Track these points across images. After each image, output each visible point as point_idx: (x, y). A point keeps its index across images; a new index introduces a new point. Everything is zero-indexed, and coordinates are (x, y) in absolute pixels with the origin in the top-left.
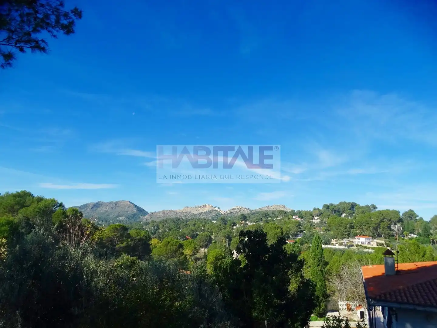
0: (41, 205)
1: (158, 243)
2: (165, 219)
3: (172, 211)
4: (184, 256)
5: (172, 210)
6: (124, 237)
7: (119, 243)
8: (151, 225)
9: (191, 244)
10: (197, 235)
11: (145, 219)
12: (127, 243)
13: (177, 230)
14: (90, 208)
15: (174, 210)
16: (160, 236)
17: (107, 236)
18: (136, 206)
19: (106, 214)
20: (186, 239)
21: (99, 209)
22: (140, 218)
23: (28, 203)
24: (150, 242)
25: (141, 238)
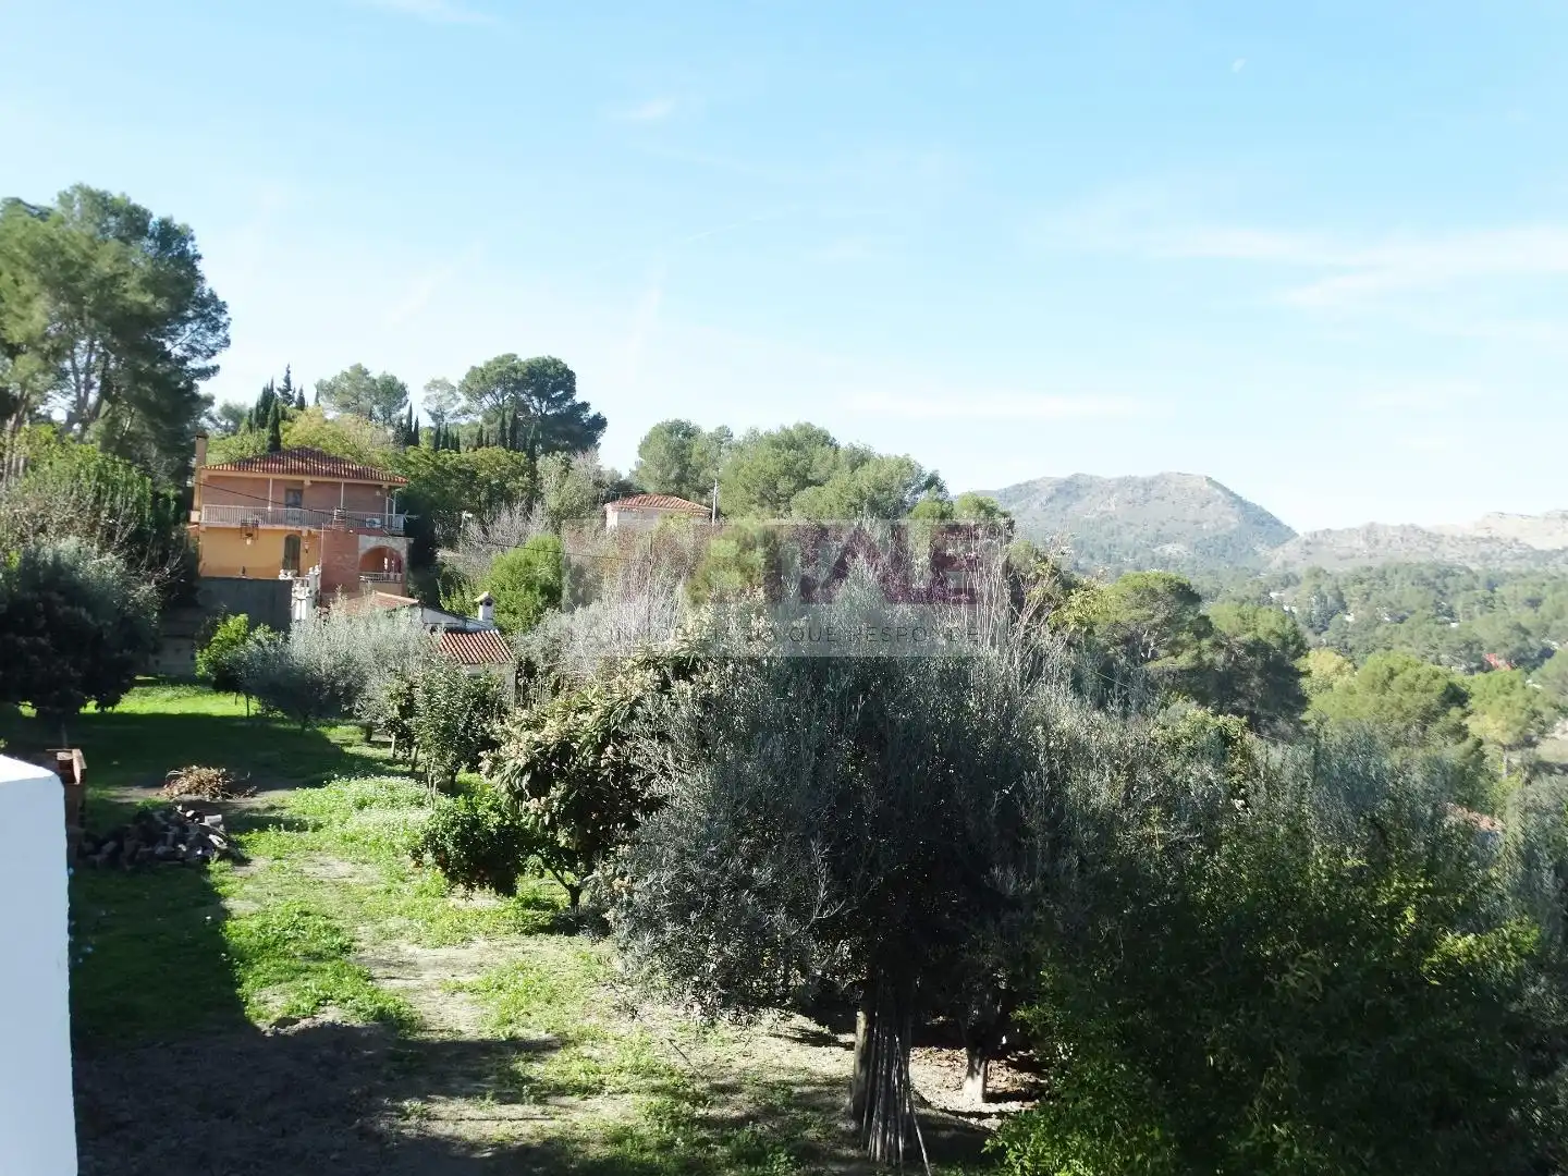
0: (865, 478)
1: (1339, 670)
2: (1377, 564)
3: (1416, 529)
4: (1469, 743)
5: (1412, 526)
6: (1182, 630)
7: (1162, 652)
8: (1305, 588)
9: (1507, 694)
10: (1547, 653)
11: (1277, 558)
12: (1198, 657)
13: (1440, 619)
14: (1043, 499)
15: (1426, 523)
16: (1351, 642)
17: (1113, 617)
18: (1238, 501)
19: (1105, 528)
20: (1485, 667)
21: (1077, 507)
22: (1255, 554)
23: (823, 472)
24: (1301, 664)
25: (1257, 642)
